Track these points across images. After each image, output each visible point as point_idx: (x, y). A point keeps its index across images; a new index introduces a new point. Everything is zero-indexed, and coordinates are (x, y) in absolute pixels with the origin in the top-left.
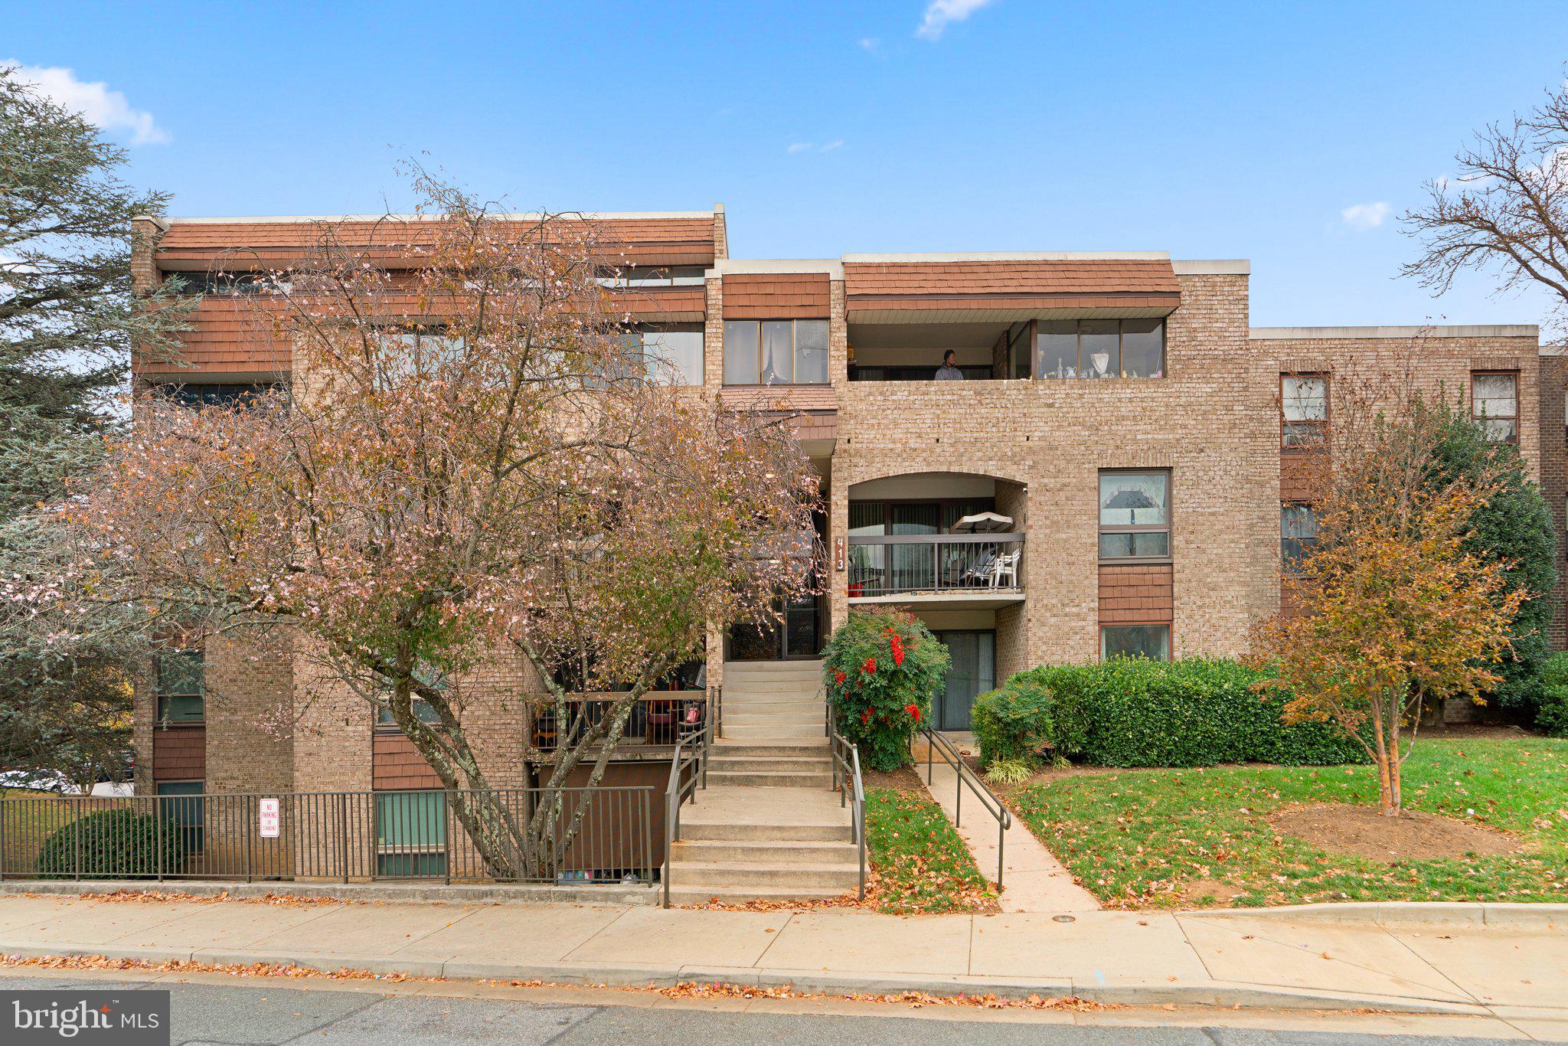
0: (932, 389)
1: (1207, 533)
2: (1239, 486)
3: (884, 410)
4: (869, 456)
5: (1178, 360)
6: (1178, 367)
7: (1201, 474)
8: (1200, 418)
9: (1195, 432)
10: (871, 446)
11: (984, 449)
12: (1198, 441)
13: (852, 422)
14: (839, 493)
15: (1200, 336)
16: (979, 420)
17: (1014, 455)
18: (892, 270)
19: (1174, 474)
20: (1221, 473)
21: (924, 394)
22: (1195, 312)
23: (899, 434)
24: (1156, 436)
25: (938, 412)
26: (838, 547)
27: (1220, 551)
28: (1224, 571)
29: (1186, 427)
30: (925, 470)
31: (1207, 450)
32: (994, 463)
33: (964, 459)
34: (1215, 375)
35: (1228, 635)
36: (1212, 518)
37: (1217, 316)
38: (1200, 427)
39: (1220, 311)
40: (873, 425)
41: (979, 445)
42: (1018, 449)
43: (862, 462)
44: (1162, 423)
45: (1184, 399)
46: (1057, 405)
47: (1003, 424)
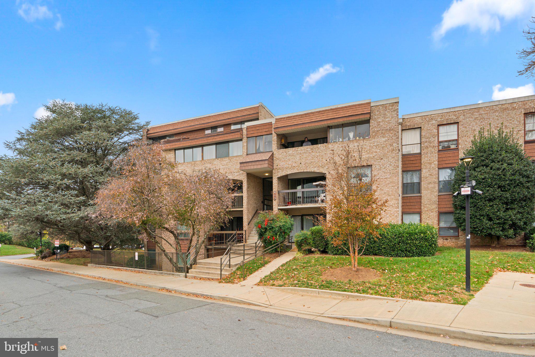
0: (299, 149)
1: (384, 184)
2: (395, 169)
3: (286, 157)
4: (282, 169)
5: (373, 132)
6: (374, 134)
7: (382, 166)
8: (381, 149)
9: (379, 153)
10: (283, 166)
11: (313, 165)
12: (381, 156)
13: (278, 160)
14: (275, 180)
15: (381, 124)
16: (312, 157)
17: (322, 165)
18: (288, 119)
19: (373, 167)
20: (389, 165)
21: (297, 151)
22: (379, 116)
23: (290, 163)
24: (366, 156)
25: (301, 155)
26: (274, 194)
27: (388, 190)
28: (390, 196)
29: (376, 152)
30: (297, 172)
31: (384, 159)
32: (316, 168)
33: (308, 168)
34: (387, 135)
35: (391, 216)
36: (385, 180)
37: (387, 116)
38: (381, 152)
39: (388, 115)
40: (283, 161)
41: (312, 163)
42: (323, 164)
43: (280, 171)
44: (368, 152)
45: (376, 144)
46: (335, 150)
47: (319, 157)
